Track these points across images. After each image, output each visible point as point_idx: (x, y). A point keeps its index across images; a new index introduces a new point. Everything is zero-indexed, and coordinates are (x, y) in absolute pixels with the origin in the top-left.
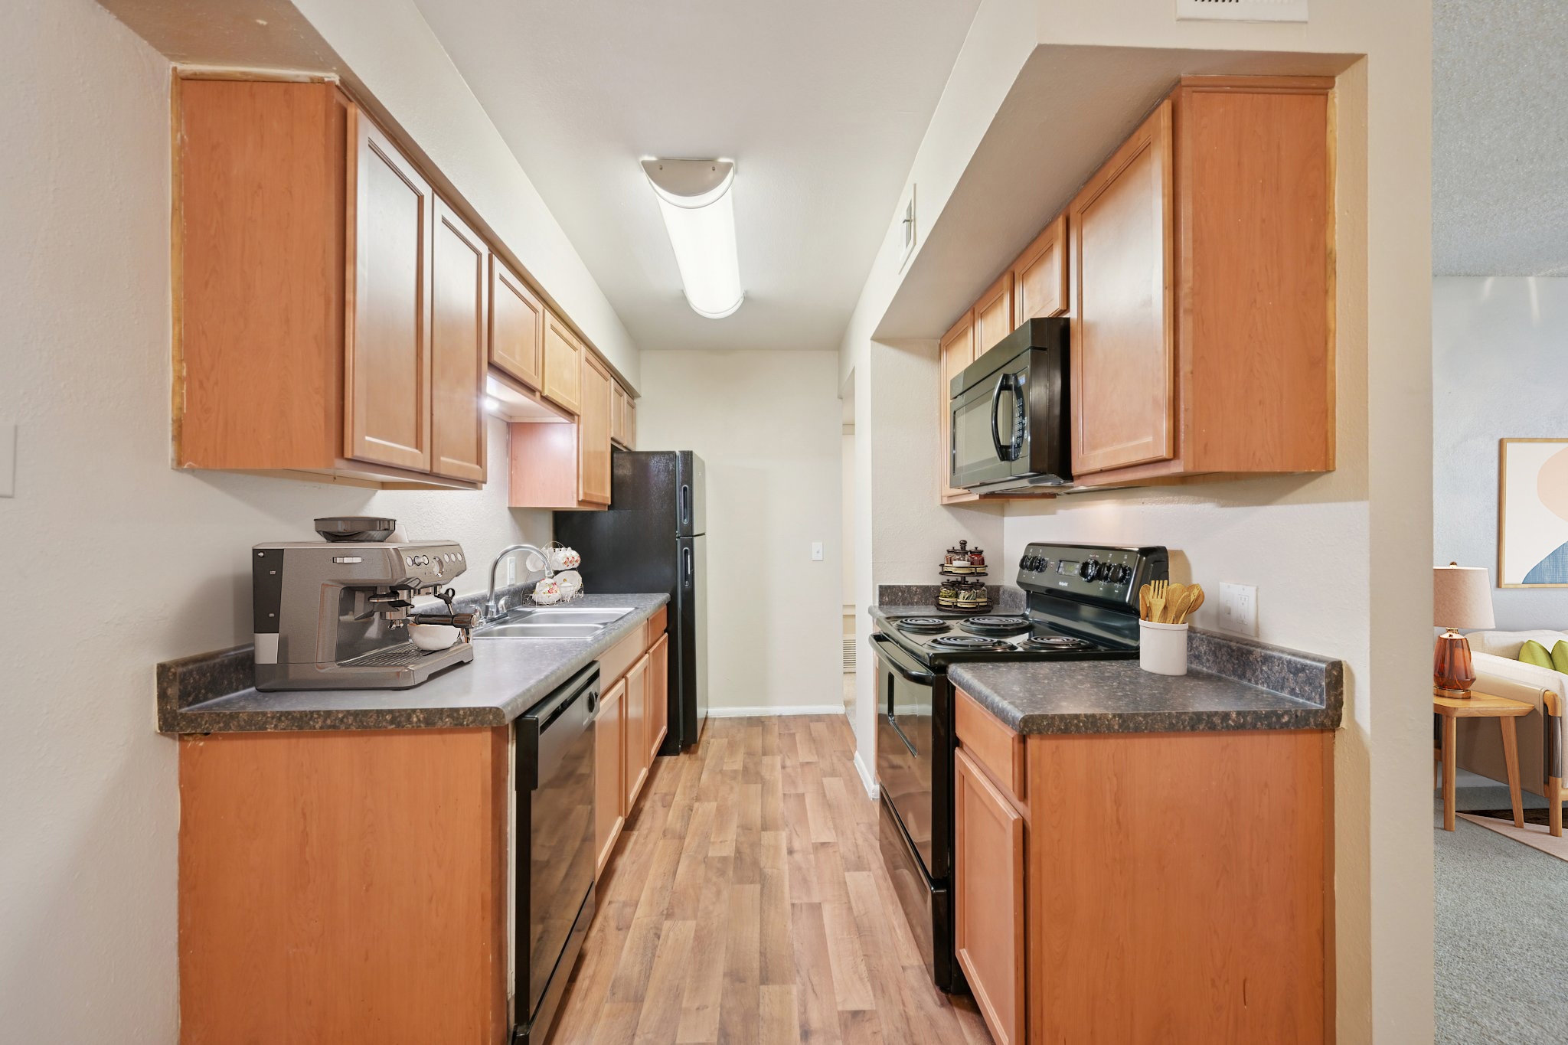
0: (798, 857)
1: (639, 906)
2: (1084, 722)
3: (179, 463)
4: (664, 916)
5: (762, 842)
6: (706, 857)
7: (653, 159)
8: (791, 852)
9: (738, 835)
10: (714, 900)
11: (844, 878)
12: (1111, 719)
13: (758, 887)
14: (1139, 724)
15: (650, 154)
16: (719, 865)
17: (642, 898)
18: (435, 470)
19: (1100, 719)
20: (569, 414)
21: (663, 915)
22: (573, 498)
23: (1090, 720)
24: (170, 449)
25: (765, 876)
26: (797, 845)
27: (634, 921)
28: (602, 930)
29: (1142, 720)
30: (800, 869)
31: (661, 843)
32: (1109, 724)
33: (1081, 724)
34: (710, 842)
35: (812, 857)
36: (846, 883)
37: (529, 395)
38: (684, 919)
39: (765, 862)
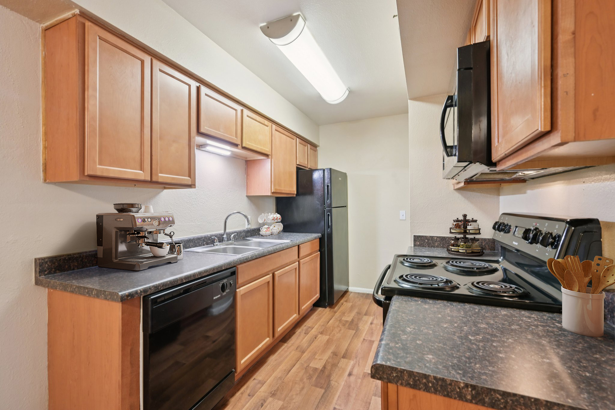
0: (352, 378)
1: (264, 385)
2: (433, 384)
3: (45, 180)
4: (271, 395)
5: (339, 365)
6: (308, 366)
7: (265, 24)
8: (350, 374)
9: (329, 358)
10: (298, 392)
11: (371, 400)
12: (463, 388)
13: (323, 391)
14: (496, 401)
15: (263, 22)
16: (311, 372)
17: (268, 381)
18: (154, 179)
19: (450, 384)
20: (267, 155)
21: (271, 393)
22: (269, 191)
23: (440, 383)
24: (42, 175)
25: (330, 386)
26: (355, 372)
27: (257, 393)
28: (242, 393)
29: (500, 397)
30: (349, 386)
31: (293, 352)
32: (460, 392)
33: (430, 385)
34: (314, 358)
35: (359, 381)
36: (370, 403)
37: (236, 147)
38: (279, 399)
39: (334, 377)
